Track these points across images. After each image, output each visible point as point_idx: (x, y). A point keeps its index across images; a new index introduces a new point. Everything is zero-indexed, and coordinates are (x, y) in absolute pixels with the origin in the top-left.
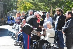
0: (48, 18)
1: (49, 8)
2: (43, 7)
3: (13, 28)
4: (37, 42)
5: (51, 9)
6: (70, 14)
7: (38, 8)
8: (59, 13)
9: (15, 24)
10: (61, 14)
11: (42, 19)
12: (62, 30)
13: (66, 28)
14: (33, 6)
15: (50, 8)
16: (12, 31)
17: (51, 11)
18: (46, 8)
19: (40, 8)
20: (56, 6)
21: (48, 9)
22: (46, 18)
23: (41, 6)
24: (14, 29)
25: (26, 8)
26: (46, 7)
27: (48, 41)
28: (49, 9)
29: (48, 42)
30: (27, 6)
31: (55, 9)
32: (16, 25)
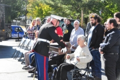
0: (76, 29)
1: (79, 14)
3: (21, 45)
4: (58, 67)
5: (82, 15)
6: (112, 24)
8: (94, 22)
9: (24, 39)
10: (97, 24)
11: (67, 31)
12: (100, 48)
13: (105, 46)
14: (53, 10)
16: (18, 49)
17: (82, 18)
18: (74, 14)
19: (63, 13)
20: (90, 11)
21: (77, 14)
22: (74, 30)
23: (66, 10)
24: (22, 47)
25: (42, 12)
26: (73, 11)
27: (76, 66)
28: (79, 16)
29: (76, 68)
30: (43, 9)
31: (88, 16)
32: (25, 41)
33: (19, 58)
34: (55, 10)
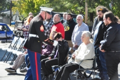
2: (69, 4)
5: (87, 9)
7: (58, 7)
14: (48, 3)
15: (84, 6)
17: (86, 13)
18: (76, 8)
19: (62, 6)
20: (96, 4)
21: (79, 8)
23: (64, 3)
25: (33, 6)
26: (75, 4)
28: (82, 10)
31: (94, 10)
33: (10, 62)
34: (50, 2)
